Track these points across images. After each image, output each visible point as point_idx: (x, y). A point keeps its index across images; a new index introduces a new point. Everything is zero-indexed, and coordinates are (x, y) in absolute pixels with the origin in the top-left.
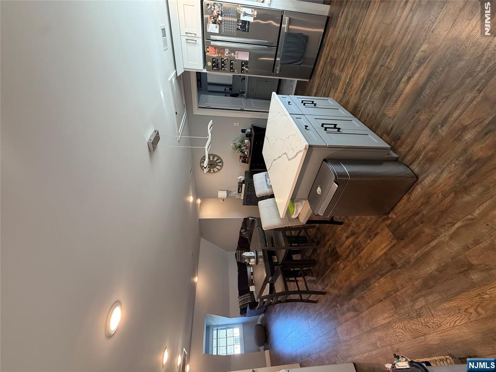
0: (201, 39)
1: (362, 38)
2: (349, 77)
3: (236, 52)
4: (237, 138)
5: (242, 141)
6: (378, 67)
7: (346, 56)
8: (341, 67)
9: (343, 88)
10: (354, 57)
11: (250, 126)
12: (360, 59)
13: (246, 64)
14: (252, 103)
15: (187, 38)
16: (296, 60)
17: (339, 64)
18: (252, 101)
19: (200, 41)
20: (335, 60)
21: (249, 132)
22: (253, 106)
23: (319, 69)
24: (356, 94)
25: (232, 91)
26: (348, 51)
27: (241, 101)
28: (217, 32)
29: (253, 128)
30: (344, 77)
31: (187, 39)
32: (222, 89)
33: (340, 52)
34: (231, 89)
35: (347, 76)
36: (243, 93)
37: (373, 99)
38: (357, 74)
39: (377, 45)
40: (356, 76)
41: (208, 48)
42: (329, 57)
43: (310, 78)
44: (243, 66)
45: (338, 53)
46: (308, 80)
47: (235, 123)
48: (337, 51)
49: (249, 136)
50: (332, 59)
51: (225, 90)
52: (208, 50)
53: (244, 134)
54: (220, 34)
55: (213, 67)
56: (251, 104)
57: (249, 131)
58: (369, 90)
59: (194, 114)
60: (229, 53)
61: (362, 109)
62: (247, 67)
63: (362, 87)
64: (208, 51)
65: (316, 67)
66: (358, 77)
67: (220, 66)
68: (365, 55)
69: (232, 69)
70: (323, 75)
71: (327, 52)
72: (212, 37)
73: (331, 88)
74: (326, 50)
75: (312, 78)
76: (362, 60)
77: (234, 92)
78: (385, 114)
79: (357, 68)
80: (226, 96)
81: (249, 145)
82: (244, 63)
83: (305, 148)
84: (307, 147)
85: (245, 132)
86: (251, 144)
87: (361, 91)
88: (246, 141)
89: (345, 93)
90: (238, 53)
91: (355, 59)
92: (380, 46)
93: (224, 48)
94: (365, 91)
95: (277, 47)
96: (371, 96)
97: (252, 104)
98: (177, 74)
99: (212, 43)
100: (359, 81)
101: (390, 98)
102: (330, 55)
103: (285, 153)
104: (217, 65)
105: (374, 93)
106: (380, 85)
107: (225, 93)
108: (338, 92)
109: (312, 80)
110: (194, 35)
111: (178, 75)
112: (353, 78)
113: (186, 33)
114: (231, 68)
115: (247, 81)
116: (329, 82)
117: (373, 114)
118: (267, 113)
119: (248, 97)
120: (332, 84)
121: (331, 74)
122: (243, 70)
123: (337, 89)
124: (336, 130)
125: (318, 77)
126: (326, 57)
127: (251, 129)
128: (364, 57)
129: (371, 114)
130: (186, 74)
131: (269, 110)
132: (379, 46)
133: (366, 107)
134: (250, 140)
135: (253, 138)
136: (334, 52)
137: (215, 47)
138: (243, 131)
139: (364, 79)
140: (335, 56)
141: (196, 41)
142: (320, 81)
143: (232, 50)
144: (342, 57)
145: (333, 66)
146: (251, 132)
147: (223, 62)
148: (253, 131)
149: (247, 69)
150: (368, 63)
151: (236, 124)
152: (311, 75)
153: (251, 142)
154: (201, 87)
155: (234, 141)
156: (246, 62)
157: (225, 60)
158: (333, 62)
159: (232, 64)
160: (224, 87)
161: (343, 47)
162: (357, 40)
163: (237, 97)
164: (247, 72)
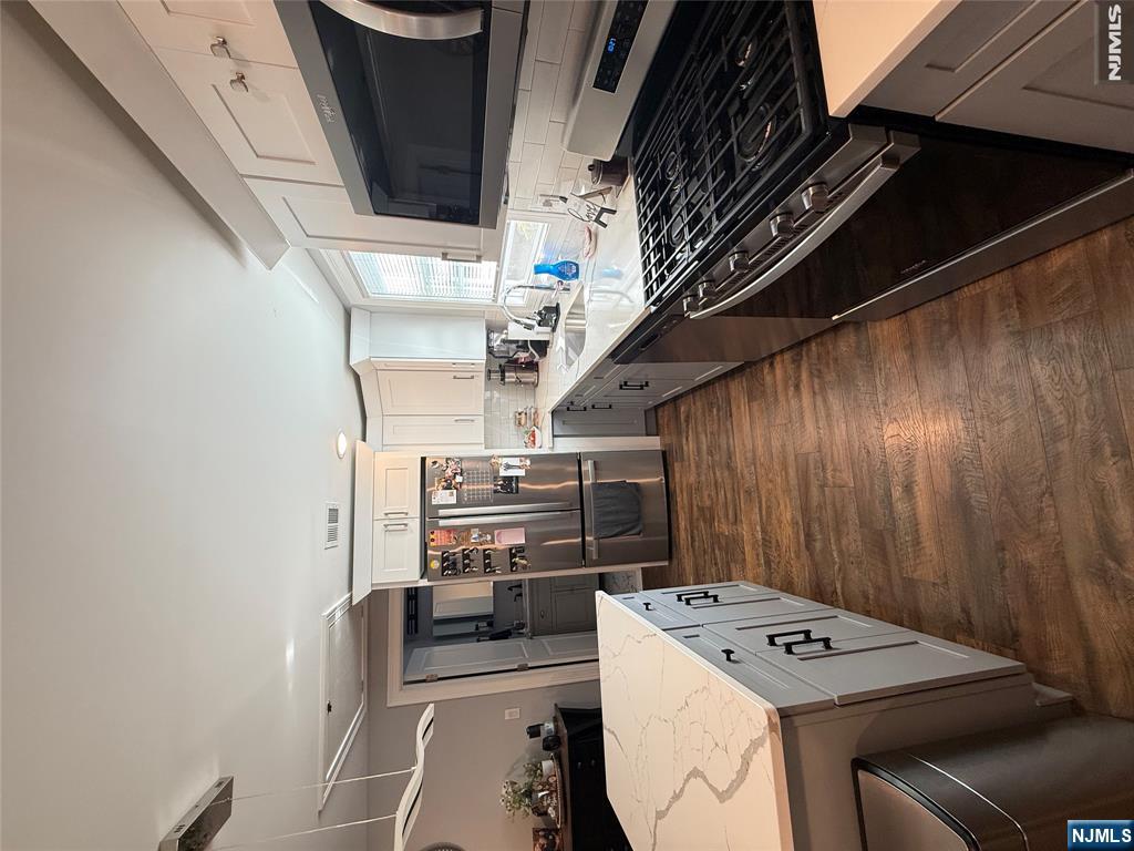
0: (418, 520)
1: (746, 459)
2: (758, 528)
3: (496, 532)
4: (518, 761)
5: (535, 769)
6: (815, 491)
7: (729, 496)
8: (730, 516)
9: (758, 555)
10: (748, 492)
11: (550, 711)
12: (763, 492)
13: (519, 552)
14: (546, 644)
15: (387, 522)
16: (629, 526)
17: (721, 514)
18: (545, 640)
19: (415, 525)
20: (711, 509)
21: (549, 731)
22: (552, 653)
23: (683, 536)
24: (798, 557)
25: (491, 627)
26: (729, 487)
27: (516, 647)
28: (453, 501)
29: (559, 715)
30: (748, 531)
31: (386, 526)
32: (470, 627)
33: (713, 493)
34: (490, 624)
35: (753, 531)
36: (522, 626)
37: (850, 556)
38: (774, 517)
39: (785, 458)
40: (775, 522)
41: (432, 533)
42: (695, 508)
43: (670, 558)
44: (513, 556)
45: (709, 495)
46: (666, 563)
47: (507, 711)
48: (706, 493)
49: (551, 744)
50: (701, 509)
51: (477, 628)
52: (432, 536)
53: (538, 741)
54: (458, 505)
55: (444, 569)
56: (545, 648)
57: (551, 726)
58: (826, 541)
59: (389, 705)
60: (480, 536)
61: (838, 586)
62: (522, 558)
63: (802, 537)
64: (433, 540)
65: (674, 531)
66: (780, 522)
67: (460, 566)
68: (771, 481)
69: (488, 568)
70: (697, 544)
71: (686, 502)
72: (442, 512)
73: (728, 562)
74: (681, 500)
75: (675, 555)
76: (769, 492)
77: (499, 629)
78: (911, 580)
79: (768, 507)
80: (478, 641)
81: (558, 778)
82: (515, 552)
83: (772, 726)
84: (776, 719)
85: (539, 735)
86: (562, 776)
87: (807, 547)
88: (547, 765)
89: (768, 563)
90: (498, 534)
91: (754, 495)
92: (793, 457)
93: (468, 528)
94: (818, 545)
95: (582, 509)
96: (841, 552)
97: (549, 649)
98: (351, 602)
99: (442, 523)
100: (789, 530)
101: (894, 539)
102: (695, 503)
103: (695, 773)
104: (454, 563)
105: (844, 542)
106: (846, 522)
107: (477, 636)
108: (749, 566)
109: (675, 562)
110: (403, 516)
111: (354, 603)
112: (769, 529)
113: (386, 514)
114: (487, 566)
115: (526, 590)
116: (717, 551)
117: (879, 589)
118: (596, 663)
119: (535, 633)
120: (727, 554)
121: (716, 538)
122: (513, 564)
123: (744, 560)
124: (820, 646)
125: (688, 550)
126: (686, 510)
127: (555, 720)
128: (770, 486)
129: (871, 592)
130: (378, 597)
131: (597, 653)
132: (791, 458)
133: (844, 578)
134: (558, 758)
135: (565, 750)
136: (702, 498)
137: (449, 529)
138: (534, 731)
139: (797, 523)
140: (708, 503)
141: (406, 525)
142: (695, 557)
143: (486, 529)
144: (720, 501)
145: (710, 522)
146: (556, 727)
147: (466, 557)
148: (561, 724)
149: (524, 562)
150: (787, 491)
151: (510, 714)
152: (670, 550)
153: (561, 765)
154: (416, 631)
155: (509, 774)
156: (520, 549)
157: (471, 551)
158: (708, 516)
159: (487, 557)
160: (475, 623)
161: (716, 482)
162: (739, 466)
163: (506, 638)
164: (524, 567)
